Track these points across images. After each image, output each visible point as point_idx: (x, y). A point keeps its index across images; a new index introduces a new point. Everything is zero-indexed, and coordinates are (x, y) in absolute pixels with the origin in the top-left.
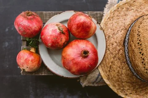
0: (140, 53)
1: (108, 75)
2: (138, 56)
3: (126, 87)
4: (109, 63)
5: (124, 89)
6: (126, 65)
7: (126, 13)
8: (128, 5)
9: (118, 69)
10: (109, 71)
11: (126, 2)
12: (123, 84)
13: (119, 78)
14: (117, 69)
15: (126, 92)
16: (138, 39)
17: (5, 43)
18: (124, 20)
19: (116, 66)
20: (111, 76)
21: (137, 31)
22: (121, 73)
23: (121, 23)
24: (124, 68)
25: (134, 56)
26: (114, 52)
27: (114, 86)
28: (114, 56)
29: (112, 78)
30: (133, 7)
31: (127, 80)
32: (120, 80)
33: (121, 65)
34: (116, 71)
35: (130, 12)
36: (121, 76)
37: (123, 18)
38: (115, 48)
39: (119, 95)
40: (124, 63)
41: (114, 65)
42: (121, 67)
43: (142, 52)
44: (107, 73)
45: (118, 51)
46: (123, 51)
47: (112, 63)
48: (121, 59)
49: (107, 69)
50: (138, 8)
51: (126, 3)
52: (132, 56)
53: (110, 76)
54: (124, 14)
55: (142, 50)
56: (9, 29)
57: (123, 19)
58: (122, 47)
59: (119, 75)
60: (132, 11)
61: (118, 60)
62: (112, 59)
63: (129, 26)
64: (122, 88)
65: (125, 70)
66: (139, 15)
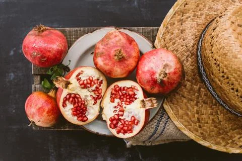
0: (233, 89)
1: (202, 134)
2: (232, 94)
3: (235, 137)
4: (194, 116)
5: (234, 141)
6: (220, 107)
7: (181, 28)
8: (179, 15)
9: (211, 117)
10: (200, 127)
11: (174, 12)
12: (229, 134)
13: (220, 129)
14: (209, 118)
15: (238, 143)
16: (219, 70)
17: (10, 75)
18: (184, 40)
19: (206, 114)
20: (207, 132)
21: (211, 58)
22: (218, 121)
23: (182, 48)
24: (219, 112)
25: (225, 94)
26: (194, 96)
27: (218, 143)
28: (195, 102)
29: (209, 135)
30: (188, 14)
31: (231, 126)
32: (221, 131)
33: (213, 109)
34: (209, 122)
35: (187, 22)
36: (221, 125)
37: (180, 39)
38: (191, 89)
39: (231, 153)
40: (216, 105)
41: (203, 115)
42: (214, 114)
43: (234, 87)
44: (199, 131)
45: (197, 92)
46: (204, 89)
47: (198, 113)
48: (209, 102)
49: (196, 126)
50: (196, 11)
51: (175, 14)
52: (223, 94)
53: (204, 133)
54: (180, 31)
55: (233, 85)
56: (14, 51)
57: (182, 40)
58: (201, 84)
59: (217, 125)
60: (189, 19)
61: (204, 105)
62: (196, 108)
63: (196, 46)
64: (231, 141)
65: (222, 114)
66: (202, 21)
